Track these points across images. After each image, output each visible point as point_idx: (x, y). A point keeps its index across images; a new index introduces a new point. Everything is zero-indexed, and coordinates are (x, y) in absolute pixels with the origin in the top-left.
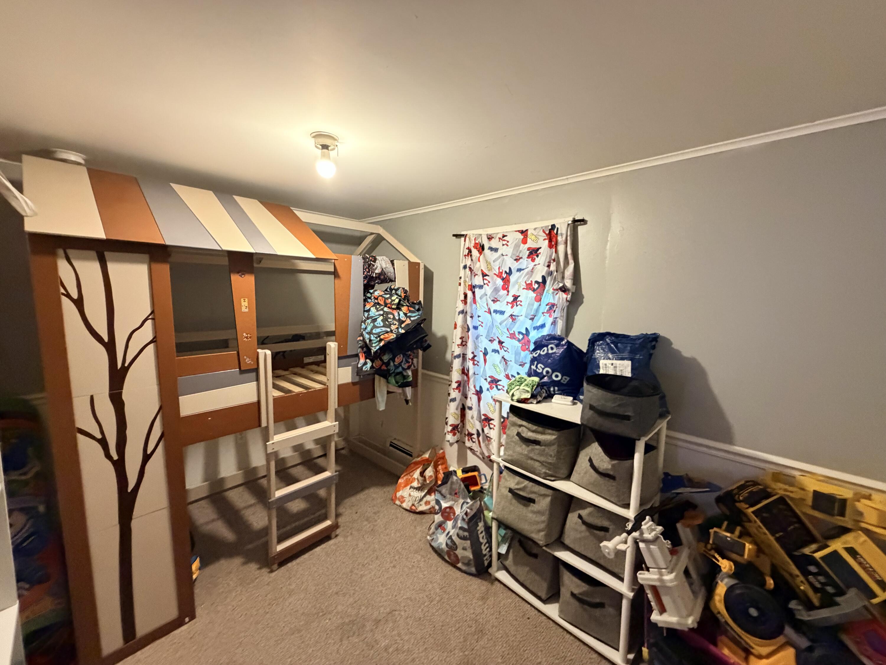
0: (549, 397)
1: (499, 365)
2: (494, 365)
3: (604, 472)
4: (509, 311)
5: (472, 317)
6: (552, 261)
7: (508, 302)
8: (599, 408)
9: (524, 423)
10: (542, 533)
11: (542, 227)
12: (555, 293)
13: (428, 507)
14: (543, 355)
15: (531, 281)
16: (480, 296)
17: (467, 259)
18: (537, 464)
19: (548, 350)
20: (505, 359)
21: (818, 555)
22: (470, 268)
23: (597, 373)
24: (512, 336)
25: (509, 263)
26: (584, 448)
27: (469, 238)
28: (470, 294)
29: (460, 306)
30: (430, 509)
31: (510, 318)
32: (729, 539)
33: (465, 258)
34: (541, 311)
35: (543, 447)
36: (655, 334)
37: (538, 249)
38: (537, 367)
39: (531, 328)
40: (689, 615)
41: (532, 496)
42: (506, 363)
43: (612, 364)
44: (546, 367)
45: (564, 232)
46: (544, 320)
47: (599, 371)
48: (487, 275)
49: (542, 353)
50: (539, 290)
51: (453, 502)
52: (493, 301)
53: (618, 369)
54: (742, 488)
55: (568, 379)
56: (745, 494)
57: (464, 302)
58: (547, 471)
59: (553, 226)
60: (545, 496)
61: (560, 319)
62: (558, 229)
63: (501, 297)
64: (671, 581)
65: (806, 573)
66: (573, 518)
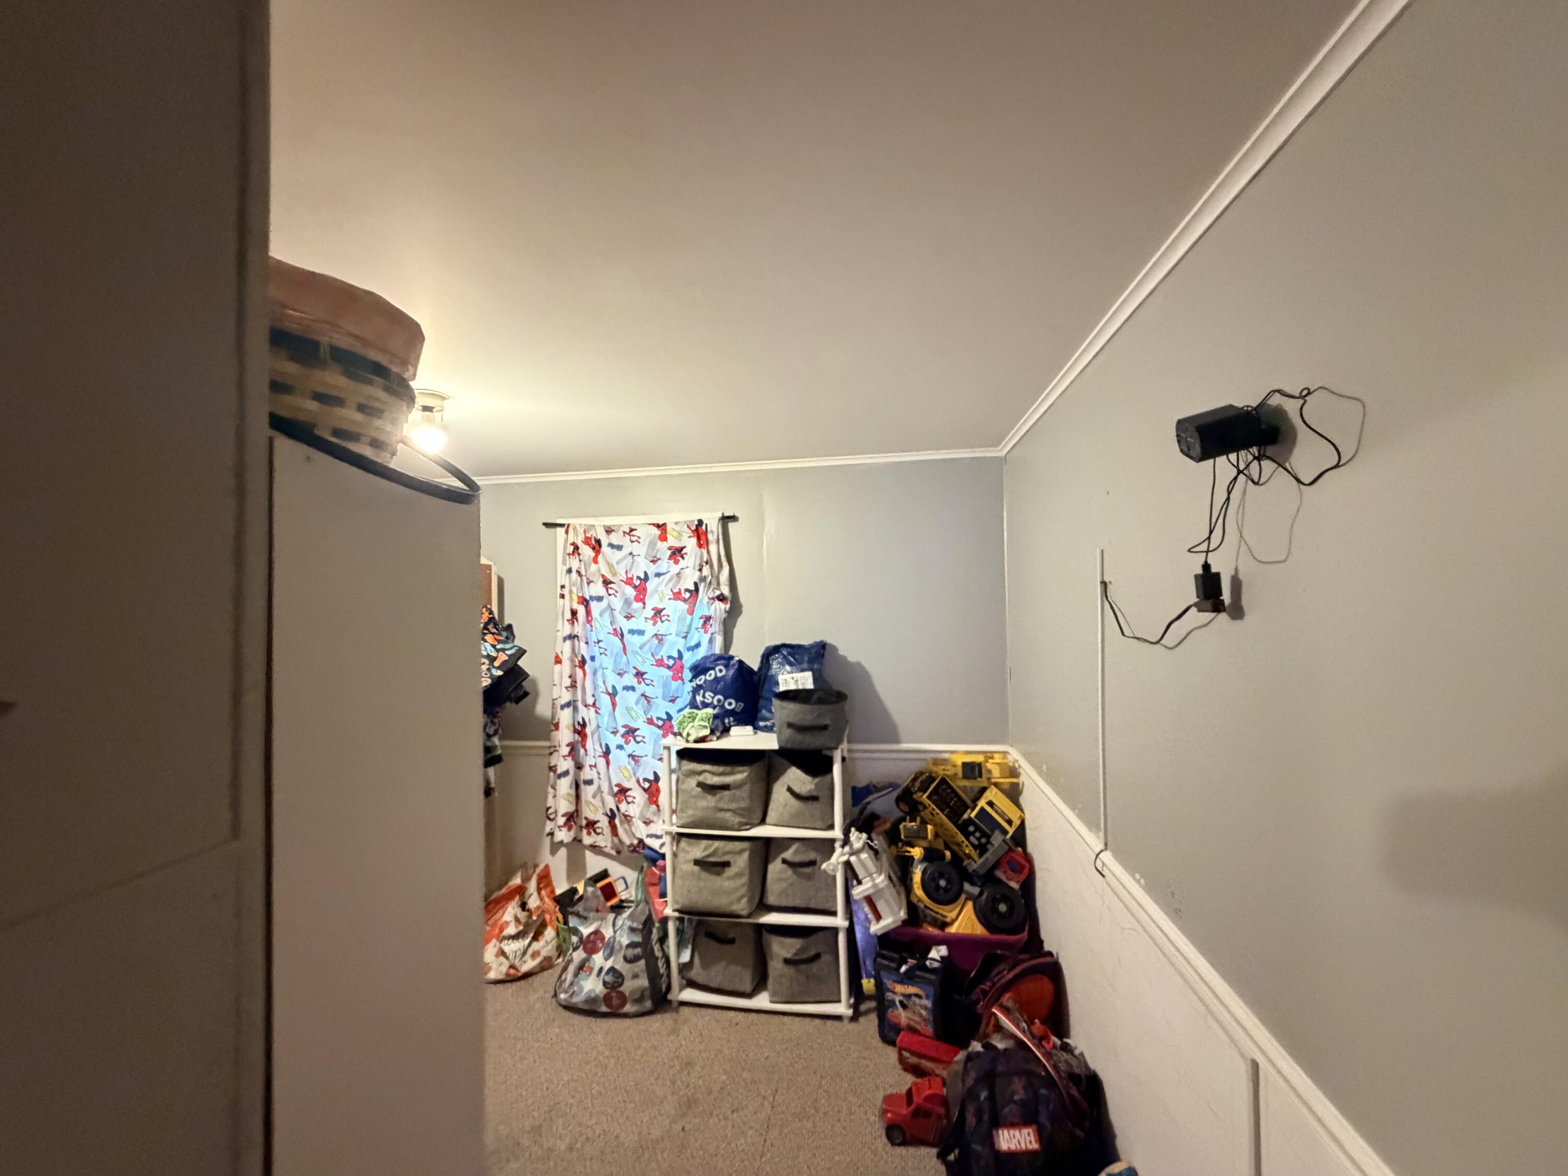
0: (726, 731)
1: (635, 707)
2: (628, 709)
3: (808, 795)
4: (650, 629)
5: (587, 643)
6: (704, 564)
7: (646, 618)
8: (798, 723)
9: (707, 767)
10: (745, 900)
11: (685, 522)
12: (711, 603)
13: (538, 960)
14: (710, 681)
15: (680, 589)
16: (599, 612)
17: (571, 560)
18: (728, 816)
19: (716, 674)
20: (646, 697)
21: (973, 815)
22: (578, 572)
23: (777, 691)
24: (660, 663)
25: (642, 566)
26: (777, 778)
27: (575, 529)
28: (581, 610)
29: (567, 630)
30: (542, 962)
31: (654, 639)
32: (915, 827)
33: (570, 557)
34: (694, 626)
35: (733, 791)
36: (822, 642)
37: (682, 549)
38: (704, 696)
39: (684, 650)
40: (900, 909)
41: (726, 858)
42: (649, 702)
43: (793, 678)
44: (716, 694)
45: (715, 529)
46: (699, 637)
47: (778, 688)
48: (611, 583)
49: (708, 678)
50: (690, 600)
51: (600, 922)
52: (626, 617)
53: (799, 682)
54: (914, 780)
55: (742, 705)
56: (917, 784)
57: (571, 622)
58: (741, 820)
59: (700, 522)
60: (741, 852)
61: (718, 634)
62: (706, 525)
63: (636, 611)
64: (883, 881)
65: (967, 835)
66: (776, 868)
